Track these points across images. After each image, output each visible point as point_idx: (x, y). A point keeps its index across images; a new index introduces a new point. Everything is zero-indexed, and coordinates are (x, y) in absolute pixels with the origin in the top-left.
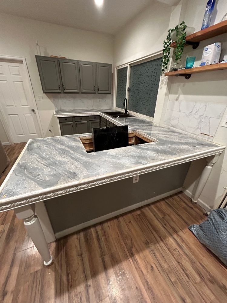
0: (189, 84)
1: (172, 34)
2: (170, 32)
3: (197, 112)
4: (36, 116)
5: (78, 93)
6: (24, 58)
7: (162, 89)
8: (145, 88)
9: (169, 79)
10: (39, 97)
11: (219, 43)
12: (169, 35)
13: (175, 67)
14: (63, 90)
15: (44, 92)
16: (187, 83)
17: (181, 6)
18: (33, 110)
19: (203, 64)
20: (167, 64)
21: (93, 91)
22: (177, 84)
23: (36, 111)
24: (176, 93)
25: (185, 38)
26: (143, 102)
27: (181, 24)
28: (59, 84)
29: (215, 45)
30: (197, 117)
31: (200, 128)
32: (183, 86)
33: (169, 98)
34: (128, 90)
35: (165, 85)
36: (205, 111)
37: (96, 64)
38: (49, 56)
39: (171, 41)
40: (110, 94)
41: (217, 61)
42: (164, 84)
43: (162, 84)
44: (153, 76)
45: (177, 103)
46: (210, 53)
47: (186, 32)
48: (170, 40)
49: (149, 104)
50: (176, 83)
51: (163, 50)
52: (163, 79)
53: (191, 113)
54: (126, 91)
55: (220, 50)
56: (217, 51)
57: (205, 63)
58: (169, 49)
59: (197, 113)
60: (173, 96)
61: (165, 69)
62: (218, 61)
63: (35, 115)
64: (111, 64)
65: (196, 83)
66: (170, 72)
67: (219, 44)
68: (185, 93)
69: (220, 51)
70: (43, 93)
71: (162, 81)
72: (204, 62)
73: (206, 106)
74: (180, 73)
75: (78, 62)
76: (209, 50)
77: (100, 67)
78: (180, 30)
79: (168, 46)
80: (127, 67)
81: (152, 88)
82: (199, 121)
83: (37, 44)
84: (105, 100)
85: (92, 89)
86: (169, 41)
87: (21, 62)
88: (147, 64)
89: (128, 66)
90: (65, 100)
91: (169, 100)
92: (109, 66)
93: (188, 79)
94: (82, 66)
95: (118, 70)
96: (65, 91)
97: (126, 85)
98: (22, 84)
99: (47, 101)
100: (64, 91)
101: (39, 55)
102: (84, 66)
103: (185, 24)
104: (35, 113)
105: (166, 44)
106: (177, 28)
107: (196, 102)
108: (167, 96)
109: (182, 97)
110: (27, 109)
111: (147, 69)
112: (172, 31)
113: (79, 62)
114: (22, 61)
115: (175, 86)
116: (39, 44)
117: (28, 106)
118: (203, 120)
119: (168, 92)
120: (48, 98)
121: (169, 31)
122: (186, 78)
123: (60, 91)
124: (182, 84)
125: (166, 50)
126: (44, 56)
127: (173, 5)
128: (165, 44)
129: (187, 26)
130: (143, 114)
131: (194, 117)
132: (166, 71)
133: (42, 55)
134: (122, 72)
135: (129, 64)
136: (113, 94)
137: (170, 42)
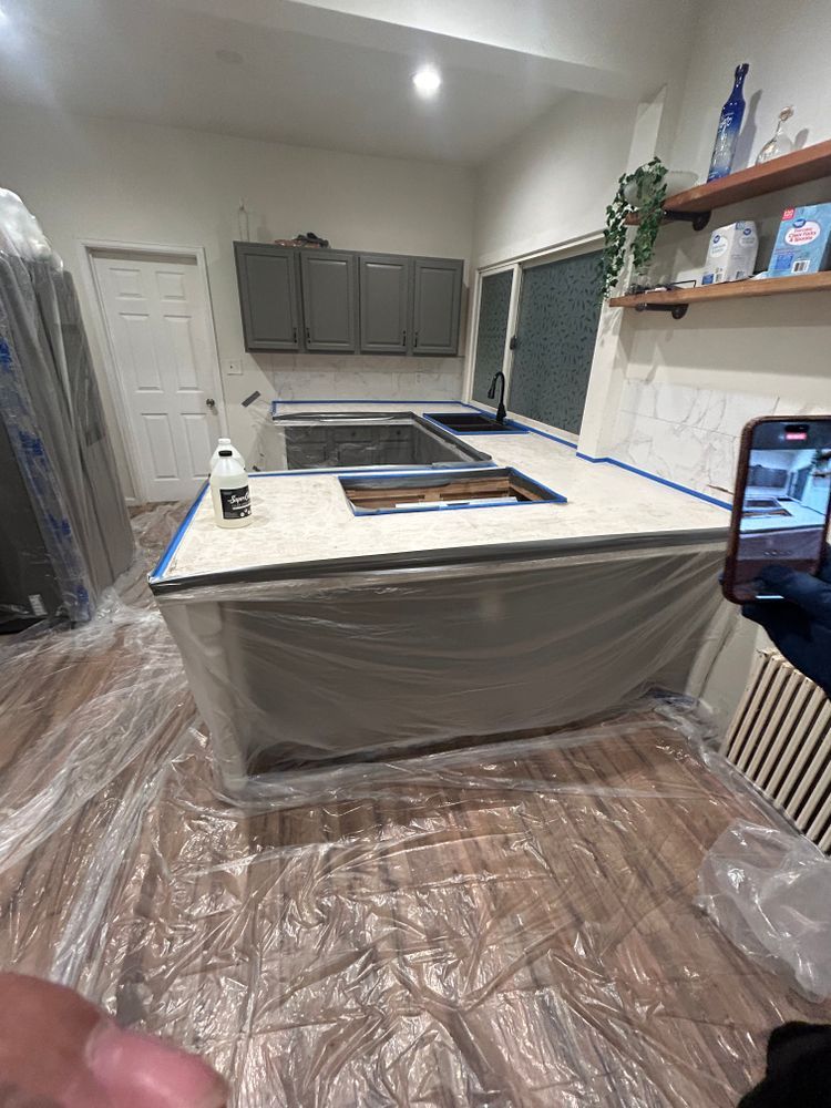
0: (681, 333)
1: (627, 190)
2: (625, 182)
3: (700, 420)
4: (219, 422)
5: (351, 353)
6: (201, 250)
7: (607, 347)
8: (563, 341)
9: (624, 318)
10: (231, 362)
11: (747, 223)
12: (621, 192)
13: (641, 281)
14: (305, 344)
15: (249, 349)
16: (675, 331)
17: (661, 106)
18: (211, 403)
19: (707, 280)
20: (615, 274)
21: (399, 348)
22: (651, 332)
23: (220, 406)
24: (648, 361)
25: (663, 202)
26: (556, 384)
27: (650, 164)
28: (295, 325)
29: (737, 228)
30: (700, 434)
31: (709, 471)
32: (668, 339)
33: (628, 376)
34: (513, 346)
35: (614, 333)
36: (722, 417)
37: (413, 261)
38: (272, 243)
39: (628, 208)
40: (455, 355)
41: (747, 272)
42: (610, 332)
43: (605, 332)
44: (586, 304)
45: (647, 390)
46: (725, 248)
47: (665, 186)
48: (625, 204)
49: (574, 393)
50: (647, 328)
51: (606, 232)
52: (609, 316)
53: (685, 421)
54: (504, 347)
55: (756, 242)
56: (743, 245)
57: (712, 277)
58: (624, 230)
59: (700, 425)
60: (637, 370)
61: (611, 288)
62: (752, 271)
63: (215, 417)
64: (463, 261)
65: (701, 331)
66: (626, 295)
67: (749, 225)
68: (671, 361)
69: (755, 244)
70: (246, 351)
71: (607, 322)
72: (710, 273)
73: (724, 401)
74: (650, 301)
75: (357, 258)
76: (722, 241)
77: (425, 270)
78: (647, 181)
79: (618, 221)
80: (511, 272)
81: (582, 340)
82: (706, 447)
83: (242, 209)
84: (436, 376)
85: (395, 340)
86: (622, 207)
87: (192, 260)
88: (573, 264)
89: (516, 268)
90: (307, 375)
91: (625, 382)
92: (456, 267)
93: (680, 317)
94: (368, 268)
95: (485, 279)
96: (309, 347)
97: (505, 329)
98: (189, 323)
99: (254, 376)
100: (307, 344)
101: (245, 239)
102: (374, 268)
103: (662, 165)
104: (216, 413)
105: (612, 214)
106: (640, 172)
107: (698, 389)
108: (620, 370)
109: (662, 372)
110: (195, 399)
111: (570, 282)
112: (628, 179)
113: (362, 257)
114: (195, 259)
115: (644, 336)
116: (245, 208)
117: (196, 389)
118: (716, 444)
119: (624, 355)
120: (260, 366)
121: (621, 180)
122: (675, 317)
123: (296, 346)
124: (664, 333)
125: (614, 232)
126: (256, 241)
127: (643, 101)
128: (611, 217)
129: (666, 171)
130: (554, 425)
131: (693, 436)
132: (614, 293)
133: (252, 241)
134: (496, 285)
135: (520, 263)
136: (463, 357)
137: (625, 208)
